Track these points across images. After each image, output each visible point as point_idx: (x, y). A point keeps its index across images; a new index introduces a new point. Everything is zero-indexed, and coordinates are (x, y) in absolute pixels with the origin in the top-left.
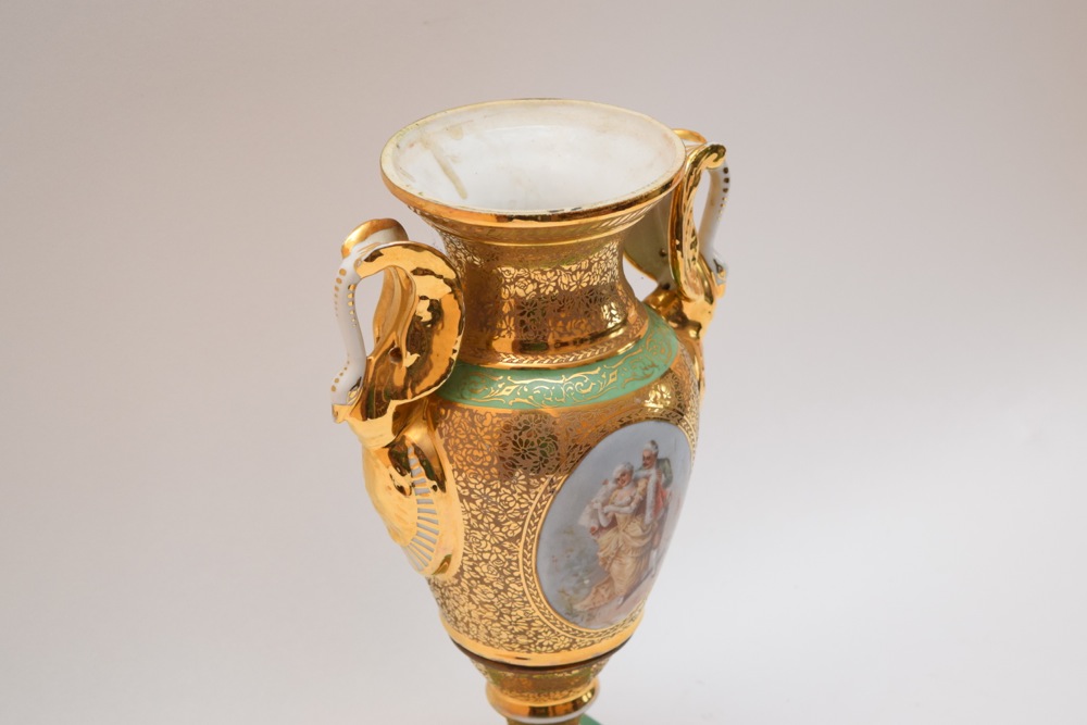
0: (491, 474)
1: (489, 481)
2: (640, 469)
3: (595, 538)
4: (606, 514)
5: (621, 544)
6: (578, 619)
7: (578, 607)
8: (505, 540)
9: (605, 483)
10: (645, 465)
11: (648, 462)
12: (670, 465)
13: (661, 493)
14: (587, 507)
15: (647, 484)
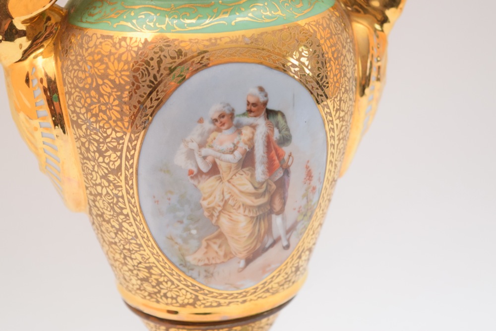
0: (90, 97)
1: (90, 105)
2: (244, 114)
3: (196, 183)
4: (205, 158)
5: (227, 196)
6: (195, 273)
7: (190, 259)
8: (109, 173)
9: (201, 121)
10: (250, 111)
11: (253, 108)
12: (286, 122)
13: (276, 151)
14: (182, 145)
15: (253, 133)
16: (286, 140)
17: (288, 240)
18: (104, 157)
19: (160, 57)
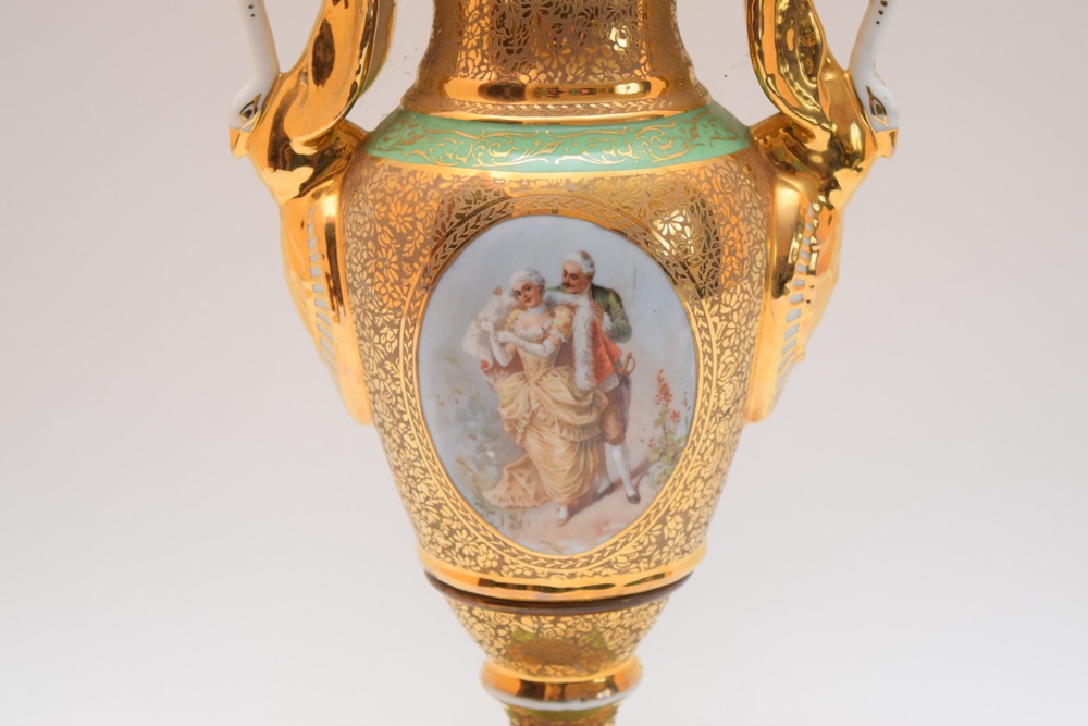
2: (558, 289)
3: (491, 380)
4: (503, 345)
5: (535, 406)
6: (496, 519)
7: (488, 495)
8: (386, 358)
9: (498, 292)
10: (567, 285)
11: (572, 281)
12: (621, 306)
13: (607, 347)
14: (473, 325)
15: (572, 317)
16: (622, 333)
17: (636, 488)
18: (380, 335)
19: (452, 200)
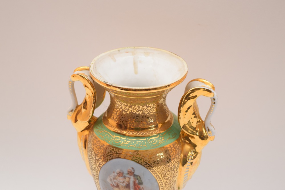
2: (126, 174)
3: (113, 188)
4: (115, 182)
9: (114, 172)
11: (129, 173)
12: (141, 179)
13: (137, 186)
14: (109, 177)
15: (129, 180)
19: (106, 151)
